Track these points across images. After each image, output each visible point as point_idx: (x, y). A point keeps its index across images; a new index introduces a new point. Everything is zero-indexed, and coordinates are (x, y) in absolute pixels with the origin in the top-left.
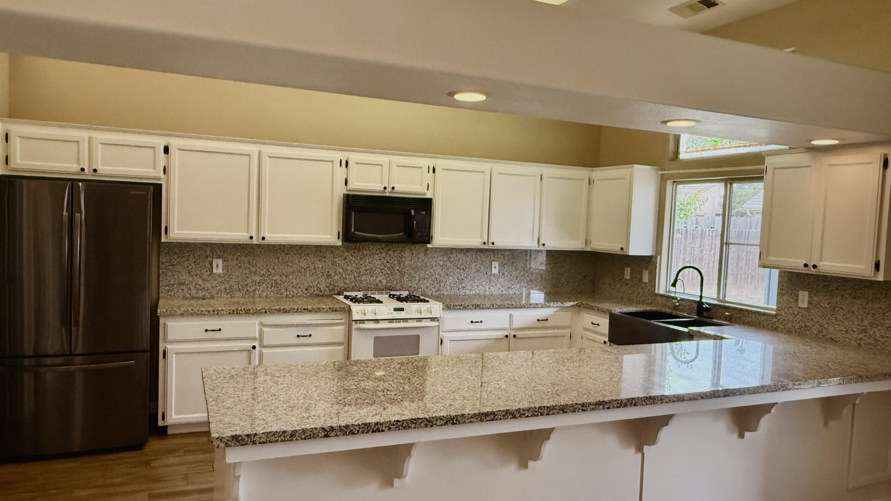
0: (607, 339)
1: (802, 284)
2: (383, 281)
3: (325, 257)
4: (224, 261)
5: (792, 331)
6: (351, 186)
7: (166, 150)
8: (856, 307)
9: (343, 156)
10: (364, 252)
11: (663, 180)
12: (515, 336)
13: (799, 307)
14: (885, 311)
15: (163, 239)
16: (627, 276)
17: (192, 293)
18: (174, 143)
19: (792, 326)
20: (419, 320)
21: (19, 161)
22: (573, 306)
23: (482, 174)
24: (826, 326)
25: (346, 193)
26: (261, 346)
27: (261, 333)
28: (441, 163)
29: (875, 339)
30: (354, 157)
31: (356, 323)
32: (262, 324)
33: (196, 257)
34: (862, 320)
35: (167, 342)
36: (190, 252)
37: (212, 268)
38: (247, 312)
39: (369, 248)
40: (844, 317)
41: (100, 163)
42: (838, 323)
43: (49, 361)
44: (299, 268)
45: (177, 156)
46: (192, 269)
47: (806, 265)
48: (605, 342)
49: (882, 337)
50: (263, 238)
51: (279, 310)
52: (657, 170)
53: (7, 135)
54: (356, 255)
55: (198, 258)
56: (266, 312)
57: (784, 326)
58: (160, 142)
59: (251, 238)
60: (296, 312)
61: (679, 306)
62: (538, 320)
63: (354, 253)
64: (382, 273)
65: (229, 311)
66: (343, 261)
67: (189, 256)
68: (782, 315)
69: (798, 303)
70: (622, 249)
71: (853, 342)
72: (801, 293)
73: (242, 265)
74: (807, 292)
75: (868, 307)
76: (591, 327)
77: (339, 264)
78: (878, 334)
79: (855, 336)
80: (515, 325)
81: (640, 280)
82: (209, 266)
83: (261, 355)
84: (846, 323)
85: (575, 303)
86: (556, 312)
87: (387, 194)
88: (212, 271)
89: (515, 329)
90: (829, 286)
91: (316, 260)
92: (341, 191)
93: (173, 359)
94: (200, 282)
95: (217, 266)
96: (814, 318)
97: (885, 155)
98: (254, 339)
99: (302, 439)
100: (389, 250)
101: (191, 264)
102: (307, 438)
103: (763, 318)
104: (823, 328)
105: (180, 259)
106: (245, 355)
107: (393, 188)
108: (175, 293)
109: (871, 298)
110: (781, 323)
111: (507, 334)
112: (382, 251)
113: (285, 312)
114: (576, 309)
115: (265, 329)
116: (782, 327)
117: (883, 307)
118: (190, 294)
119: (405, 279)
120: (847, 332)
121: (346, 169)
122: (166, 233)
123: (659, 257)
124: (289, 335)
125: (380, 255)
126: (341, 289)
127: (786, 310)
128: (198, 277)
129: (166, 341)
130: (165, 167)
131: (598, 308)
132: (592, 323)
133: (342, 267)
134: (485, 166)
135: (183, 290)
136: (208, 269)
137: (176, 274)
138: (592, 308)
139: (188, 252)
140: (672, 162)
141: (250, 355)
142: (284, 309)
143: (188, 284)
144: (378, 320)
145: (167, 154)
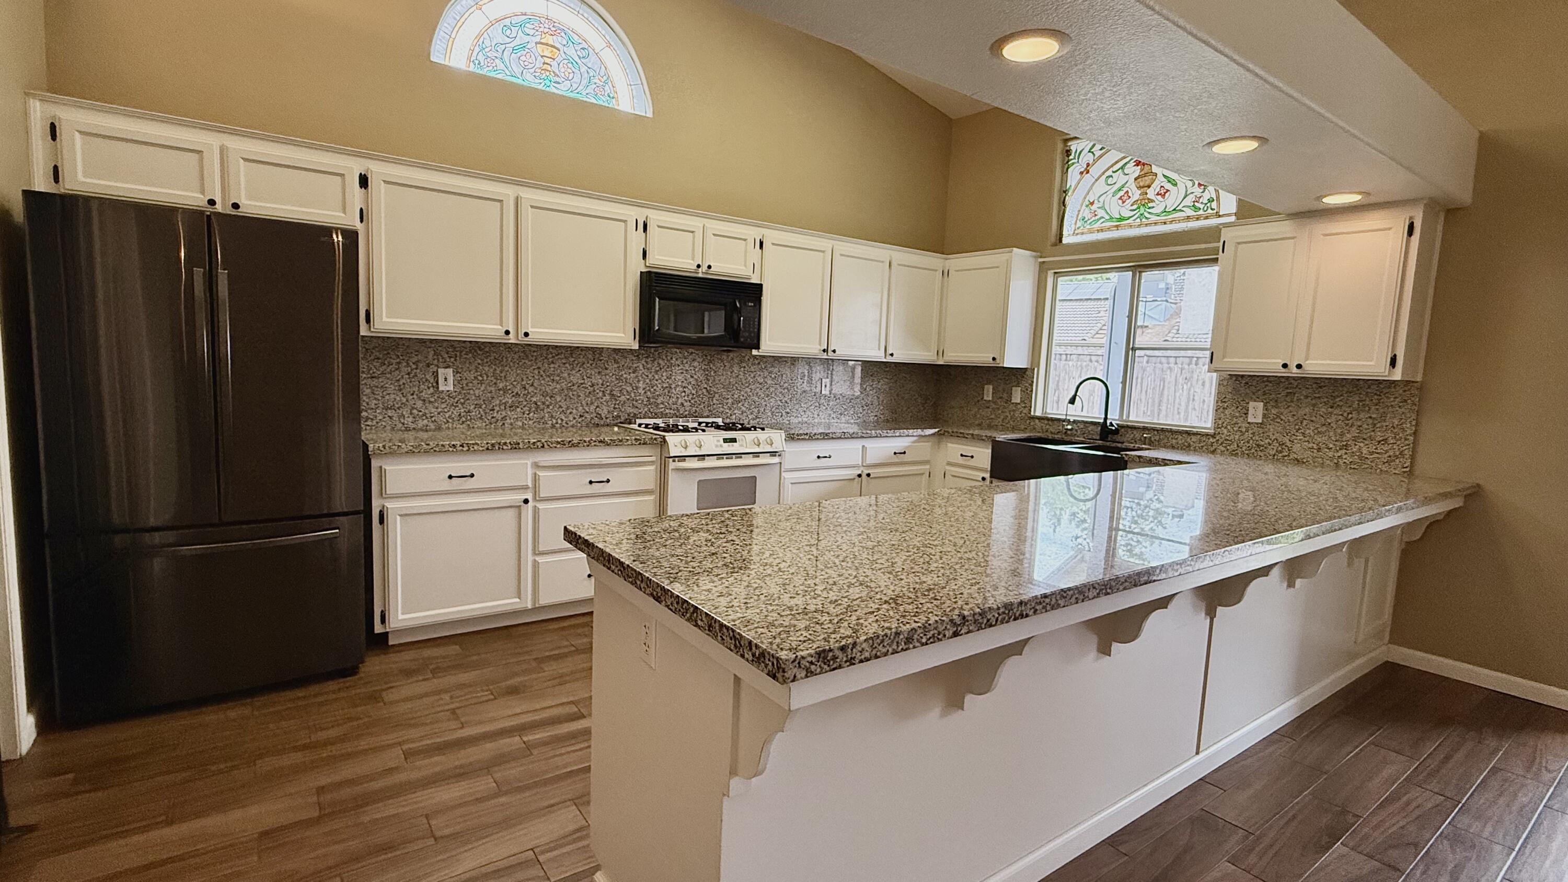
0: (987, 476)
1: (1254, 393)
2: (685, 404)
3: (606, 369)
4: (456, 372)
5: (1237, 453)
6: (651, 260)
7: (364, 181)
8: (1334, 418)
9: (640, 214)
10: (661, 361)
11: (1043, 269)
12: (868, 475)
13: (1249, 423)
14: (1376, 422)
15: (363, 331)
16: (988, 396)
17: (406, 422)
18: (378, 170)
19: (1238, 446)
20: (756, 454)
21: (81, 177)
22: (933, 434)
23: (821, 254)
24: (1289, 444)
25: (644, 270)
26: (535, 499)
27: (535, 478)
28: (771, 235)
29: (1360, 457)
30: (656, 217)
31: (674, 461)
32: (536, 466)
33: (411, 364)
34: (1342, 434)
35: (386, 498)
36: (401, 358)
37: (437, 383)
38: (515, 447)
39: (666, 356)
40: (1316, 431)
41: (243, 193)
42: (1306, 439)
43: (157, 538)
44: (569, 385)
45: (383, 191)
46: (404, 384)
47: (1285, 366)
48: (984, 479)
49: (1372, 453)
50: (526, 334)
51: (562, 443)
52: (1036, 257)
53: (53, 127)
54: (649, 366)
55: (414, 367)
56: (543, 447)
57: (1225, 447)
58: (356, 167)
59: (507, 333)
60: (588, 446)
61: (1071, 430)
62: (895, 453)
63: (647, 362)
64: (685, 392)
65: (486, 446)
66: (632, 375)
67: (399, 363)
68: (1223, 434)
69: (1247, 417)
70: (994, 359)
71: (1328, 462)
72: (1252, 404)
73: (485, 378)
74: (1262, 403)
75: (1352, 418)
76: (961, 461)
77: (626, 378)
78: (1365, 451)
79: (1331, 454)
80: (869, 461)
81: (1009, 400)
82: (432, 381)
83: (536, 511)
84: (1319, 439)
85: (937, 430)
86: (914, 442)
87: (700, 275)
88: (438, 388)
89: (869, 466)
90: (1295, 394)
91: (593, 373)
92: (638, 267)
93: (396, 526)
94: (419, 404)
95: (446, 379)
96: (1271, 436)
97: (1411, 218)
98: (526, 488)
99: (923, 645)
100: (694, 360)
101: (402, 377)
102: (929, 642)
103: (1194, 438)
104: (1284, 447)
105: (384, 367)
106: (511, 513)
107: (709, 267)
108: (377, 423)
109: (1355, 405)
110: (1222, 444)
111: (859, 472)
112: (685, 361)
113: (573, 445)
114: (935, 439)
115: (541, 473)
116: (1223, 449)
117: (1374, 416)
118: (403, 424)
119: (715, 401)
120: (1319, 450)
121: (644, 234)
122: (368, 320)
123: (1036, 369)
124: (576, 482)
125: (681, 367)
126: (629, 415)
127: (1229, 427)
128: (415, 396)
129: (384, 495)
130: (361, 210)
131: (972, 435)
132: (962, 455)
133: (631, 384)
134: (825, 243)
135: (390, 417)
136: (430, 385)
137: (379, 392)
138: (963, 436)
139: (398, 357)
140: (1054, 248)
141: (520, 514)
142: (570, 441)
143: (398, 408)
144: (704, 456)
145: (365, 188)
